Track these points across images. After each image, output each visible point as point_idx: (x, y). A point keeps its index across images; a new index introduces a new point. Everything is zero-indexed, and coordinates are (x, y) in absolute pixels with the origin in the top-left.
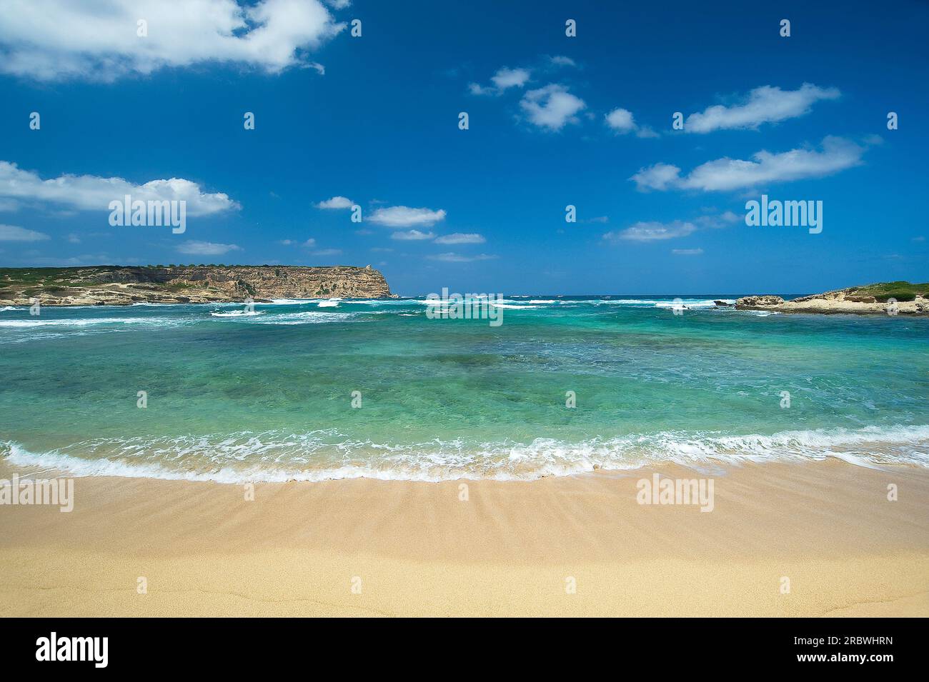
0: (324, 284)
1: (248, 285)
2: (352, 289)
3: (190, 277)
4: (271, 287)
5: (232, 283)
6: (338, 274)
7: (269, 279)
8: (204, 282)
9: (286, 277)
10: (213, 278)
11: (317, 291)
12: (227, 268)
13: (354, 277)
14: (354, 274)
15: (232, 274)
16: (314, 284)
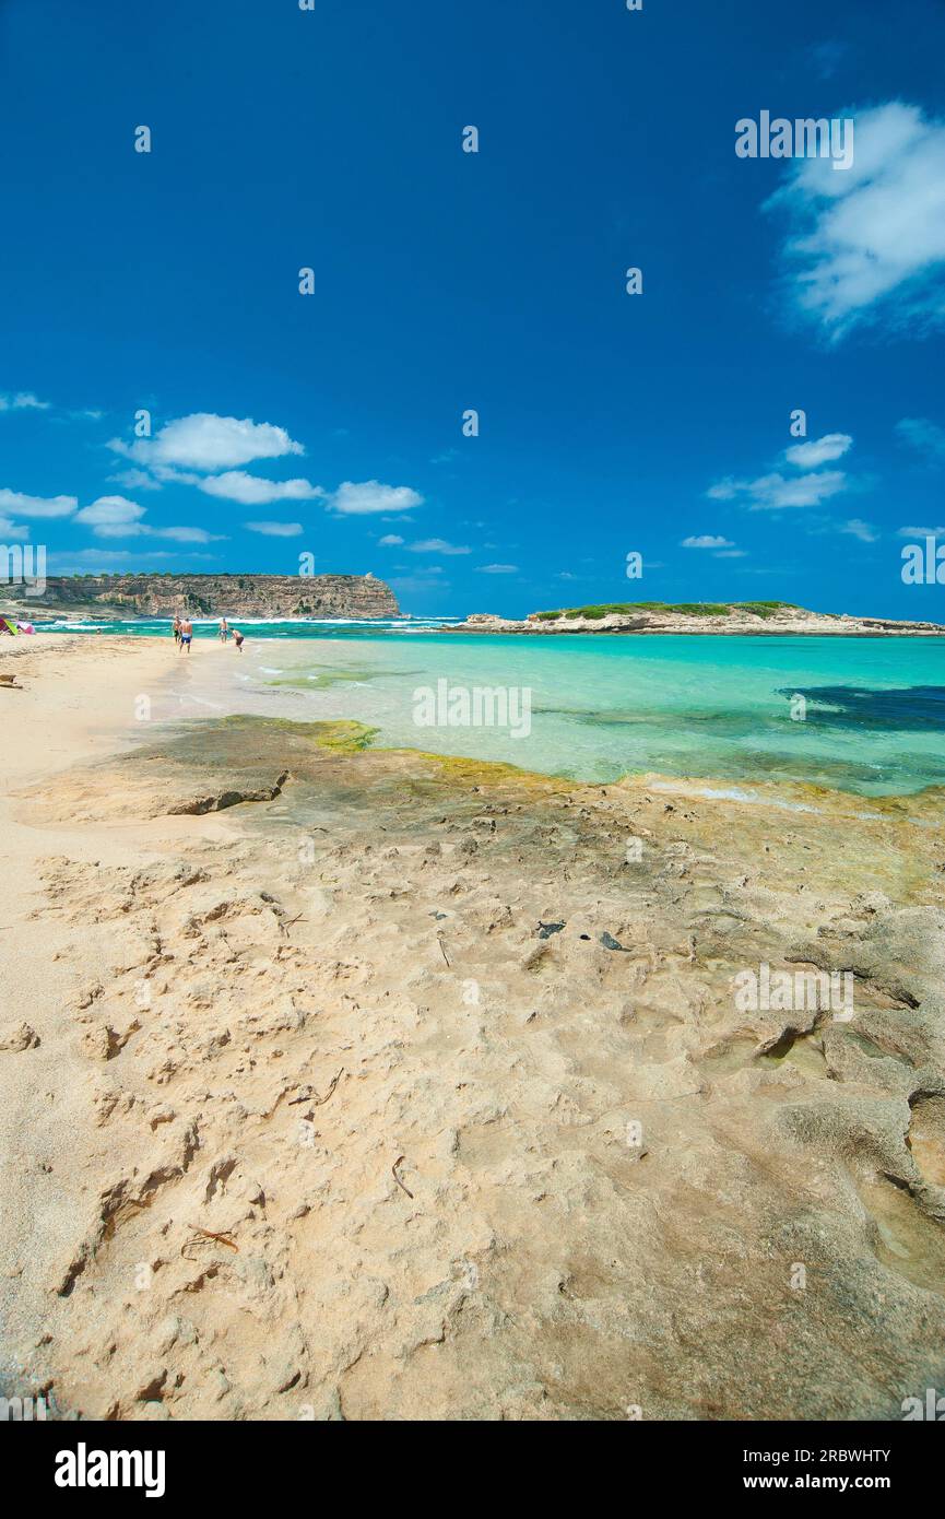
0: (304, 599)
1: (201, 600)
2: (343, 606)
3: (126, 590)
4: (233, 602)
5: (180, 597)
6: (325, 585)
7: (230, 592)
8: (144, 596)
9: (252, 589)
10: (156, 591)
11: (294, 608)
12: (175, 578)
13: (347, 590)
14: (348, 585)
15: (180, 586)
16: (290, 599)
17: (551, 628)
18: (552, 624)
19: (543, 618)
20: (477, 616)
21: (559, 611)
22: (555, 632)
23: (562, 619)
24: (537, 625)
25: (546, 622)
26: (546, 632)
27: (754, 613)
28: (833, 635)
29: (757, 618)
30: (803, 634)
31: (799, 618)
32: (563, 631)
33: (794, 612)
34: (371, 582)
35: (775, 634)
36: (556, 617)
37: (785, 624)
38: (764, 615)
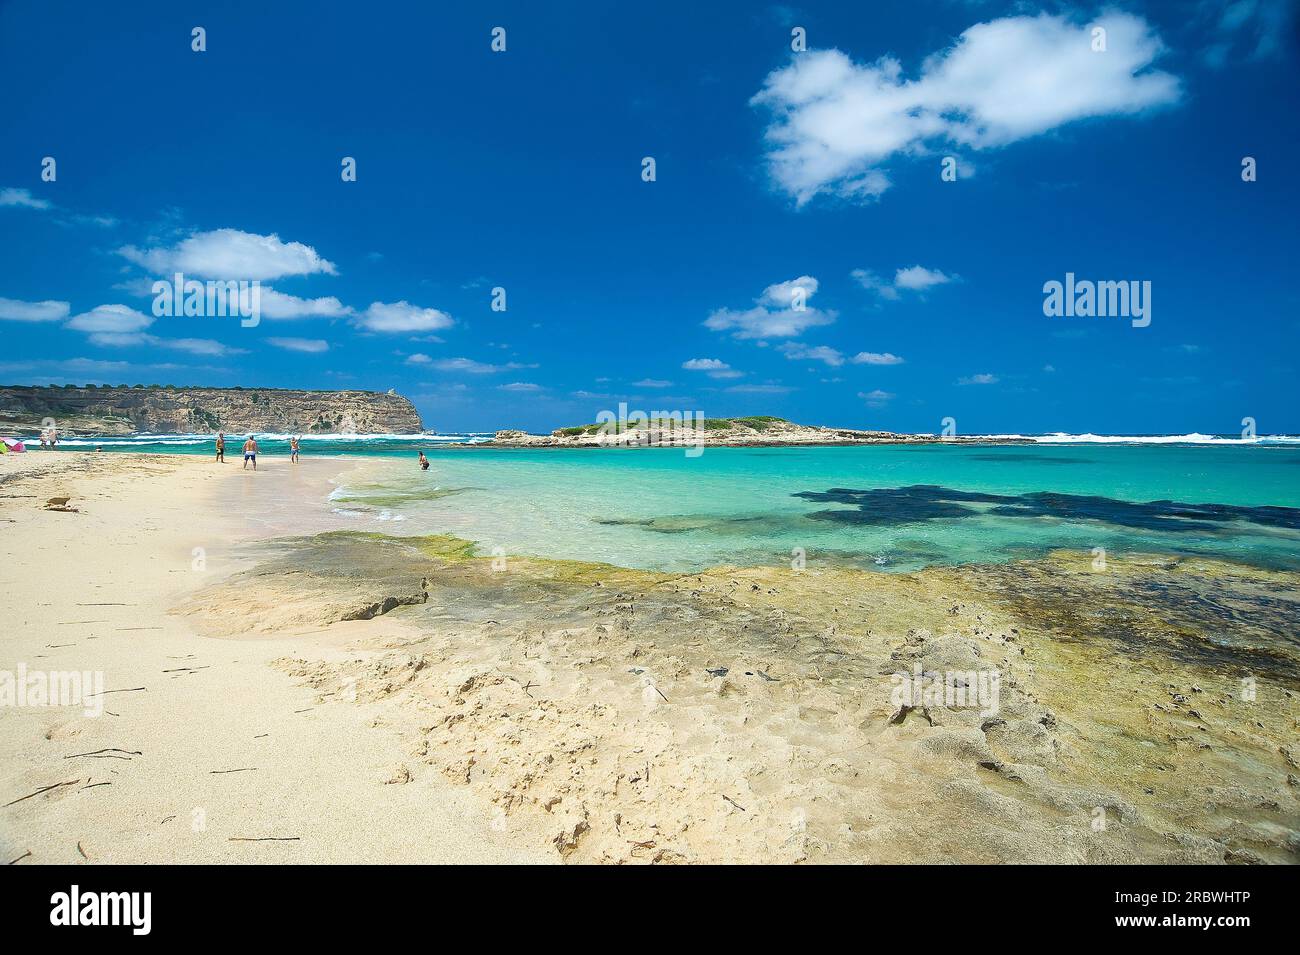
0: (323, 414)
1: (209, 415)
2: (364, 422)
3: (119, 402)
4: (246, 417)
5: (184, 411)
6: (346, 401)
7: (242, 407)
8: (140, 409)
9: (267, 404)
10: (155, 405)
11: (313, 424)
12: (178, 391)
13: (369, 406)
14: (370, 401)
15: (185, 399)
16: (310, 413)
17: (575, 443)
18: (576, 439)
19: (568, 433)
20: (505, 432)
21: (581, 427)
22: (580, 445)
23: (585, 434)
24: (561, 441)
25: (570, 437)
26: (572, 446)
27: (751, 427)
28: (816, 444)
29: (753, 431)
30: (791, 444)
31: (788, 431)
32: (587, 445)
33: (783, 425)
34: (393, 398)
35: (768, 444)
36: (579, 432)
37: (777, 435)
38: (759, 429)
